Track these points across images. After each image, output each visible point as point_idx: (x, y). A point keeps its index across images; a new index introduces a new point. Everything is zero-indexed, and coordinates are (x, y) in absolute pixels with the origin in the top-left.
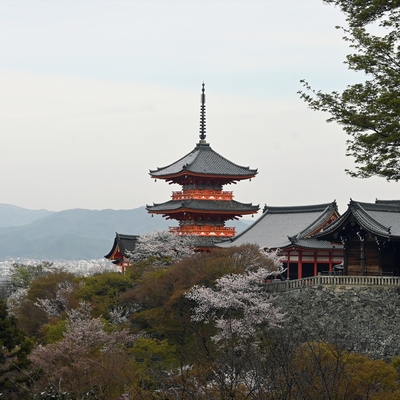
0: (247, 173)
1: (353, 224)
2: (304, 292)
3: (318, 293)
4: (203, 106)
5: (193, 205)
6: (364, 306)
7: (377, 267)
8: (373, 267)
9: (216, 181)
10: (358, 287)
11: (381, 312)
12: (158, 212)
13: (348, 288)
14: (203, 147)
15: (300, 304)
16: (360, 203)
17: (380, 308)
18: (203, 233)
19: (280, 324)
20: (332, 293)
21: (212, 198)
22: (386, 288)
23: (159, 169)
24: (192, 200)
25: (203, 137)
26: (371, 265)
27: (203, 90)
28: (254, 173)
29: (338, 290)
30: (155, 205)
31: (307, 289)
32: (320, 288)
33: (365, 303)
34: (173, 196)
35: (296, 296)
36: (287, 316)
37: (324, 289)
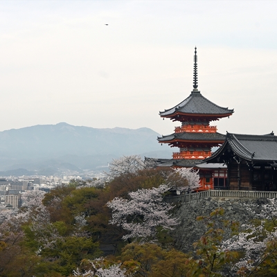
0: (226, 112)
1: (229, 151)
2: (199, 203)
3: (208, 203)
4: (196, 64)
5: (184, 137)
6: (235, 213)
7: (248, 184)
8: (246, 184)
9: (204, 119)
10: (233, 199)
11: (244, 218)
12: (165, 142)
13: (227, 199)
14: (196, 94)
15: (195, 211)
16: (235, 135)
17: (244, 215)
18: (193, 157)
19: (172, 227)
20: (216, 203)
21: (200, 131)
22: (250, 200)
23: (166, 111)
24: (185, 133)
25: (195, 86)
26: (244, 182)
27: (196, 52)
28: (231, 112)
29: (220, 201)
30: (164, 137)
31: (201, 200)
32: (209, 199)
33: (236, 211)
34: (176, 130)
35: (193, 206)
36: (178, 221)
37: (211, 200)
